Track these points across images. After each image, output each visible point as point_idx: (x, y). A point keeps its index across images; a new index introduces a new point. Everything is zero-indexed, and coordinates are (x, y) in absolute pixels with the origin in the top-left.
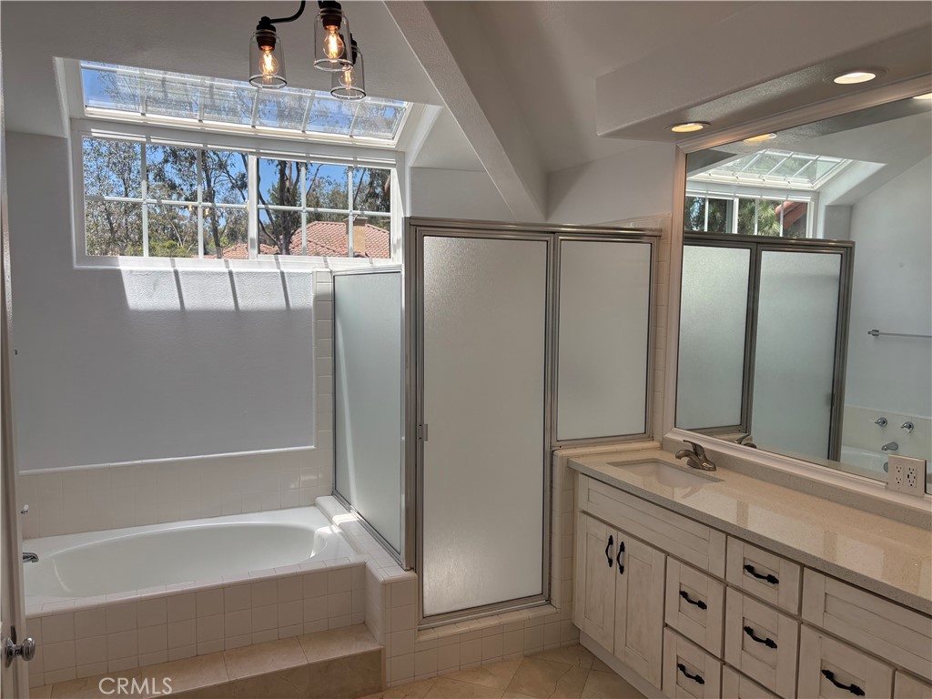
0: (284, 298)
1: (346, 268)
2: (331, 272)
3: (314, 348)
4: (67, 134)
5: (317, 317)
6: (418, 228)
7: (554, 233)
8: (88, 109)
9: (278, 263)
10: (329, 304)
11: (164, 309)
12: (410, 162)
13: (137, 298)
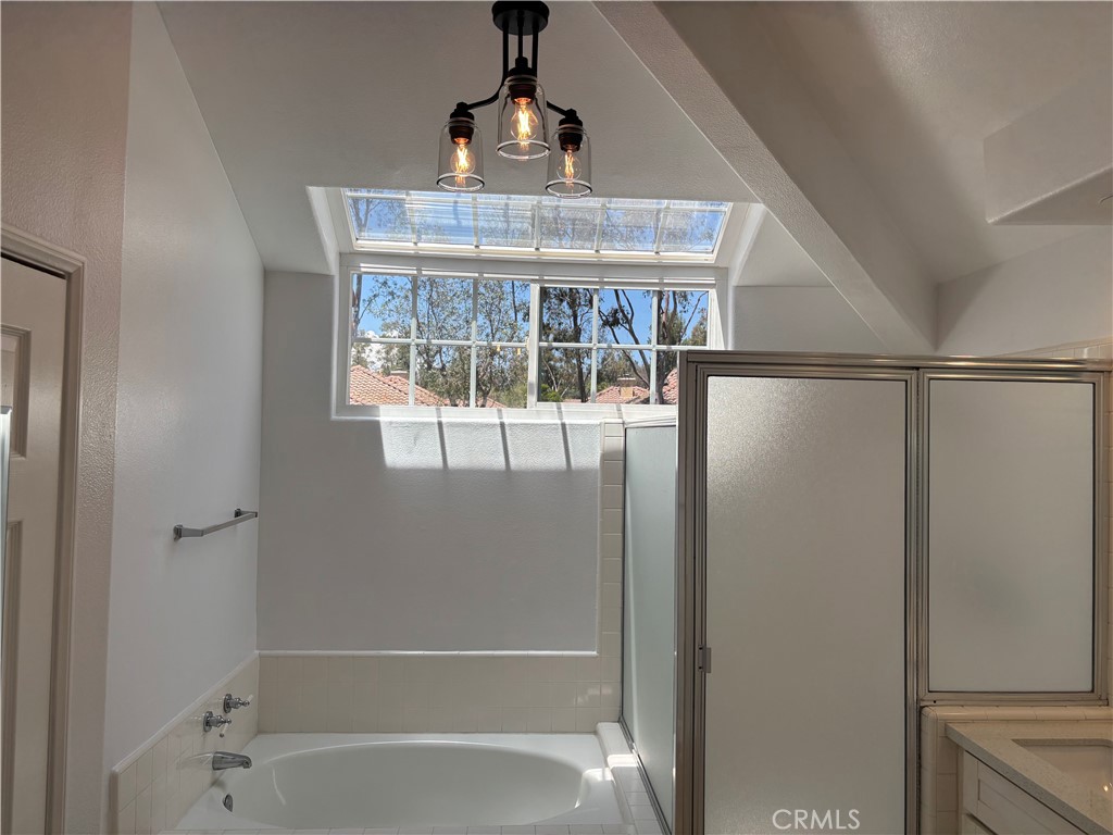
0: (564, 457)
1: (644, 417)
2: (623, 423)
3: (599, 520)
4: (334, 270)
5: (604, 482)
6: (700, 366)
7: (918, 368)
8: (359, 242)
9: (560, 412)
10: (617, 465)
11: (423, 466)
12: (734, 280)
13: (397, 453)
